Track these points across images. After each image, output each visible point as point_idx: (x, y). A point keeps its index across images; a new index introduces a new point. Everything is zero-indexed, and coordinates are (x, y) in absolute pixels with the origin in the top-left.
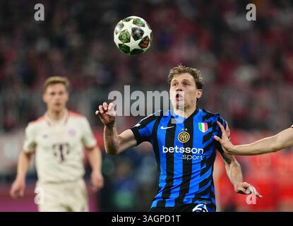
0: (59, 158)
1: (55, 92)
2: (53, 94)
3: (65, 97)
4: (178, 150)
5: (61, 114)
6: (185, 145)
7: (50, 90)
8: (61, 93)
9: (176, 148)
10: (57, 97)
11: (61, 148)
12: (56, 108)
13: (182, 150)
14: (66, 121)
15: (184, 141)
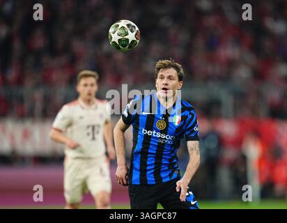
0: (91, 137)
1: (87, 84)
2: (86, 85)
3: (95, 88)
4: (155, 134)
5: (91, 102)
6: (162, 132)
7: (83, 82)
8: (92, 85)
9: (154, 132)
10: (89, 88)
11: (93, 128)
12: (88, 97)
13: (158, 135)
14: (96, 108)
15: (160, 129)
